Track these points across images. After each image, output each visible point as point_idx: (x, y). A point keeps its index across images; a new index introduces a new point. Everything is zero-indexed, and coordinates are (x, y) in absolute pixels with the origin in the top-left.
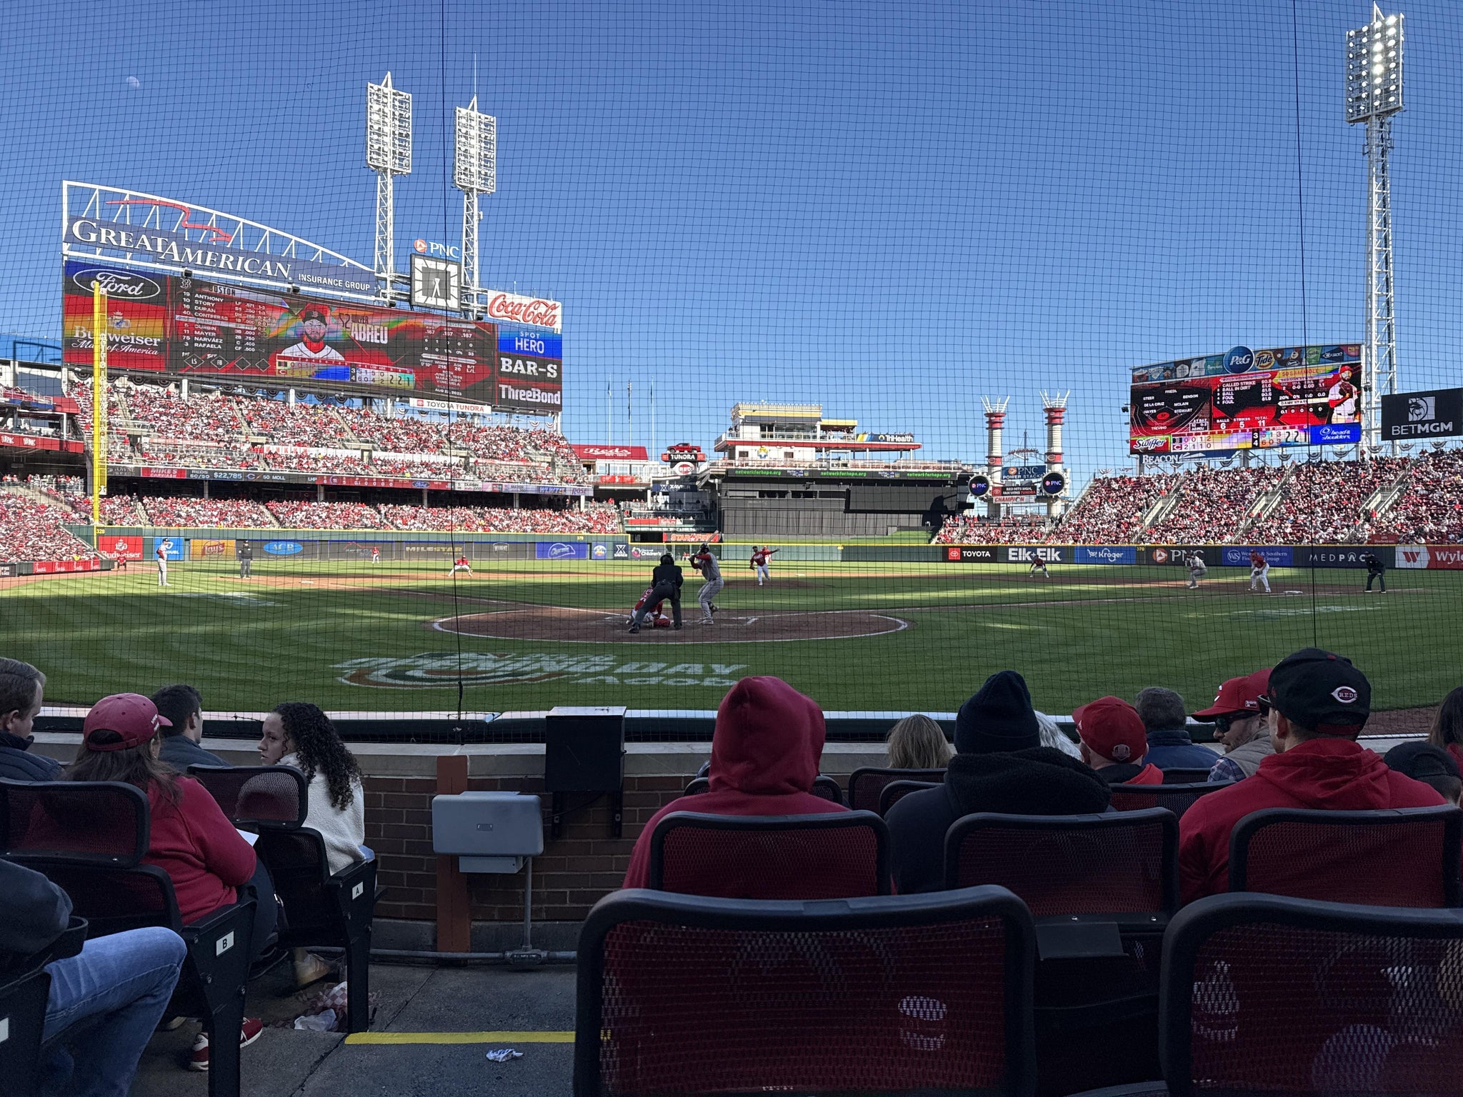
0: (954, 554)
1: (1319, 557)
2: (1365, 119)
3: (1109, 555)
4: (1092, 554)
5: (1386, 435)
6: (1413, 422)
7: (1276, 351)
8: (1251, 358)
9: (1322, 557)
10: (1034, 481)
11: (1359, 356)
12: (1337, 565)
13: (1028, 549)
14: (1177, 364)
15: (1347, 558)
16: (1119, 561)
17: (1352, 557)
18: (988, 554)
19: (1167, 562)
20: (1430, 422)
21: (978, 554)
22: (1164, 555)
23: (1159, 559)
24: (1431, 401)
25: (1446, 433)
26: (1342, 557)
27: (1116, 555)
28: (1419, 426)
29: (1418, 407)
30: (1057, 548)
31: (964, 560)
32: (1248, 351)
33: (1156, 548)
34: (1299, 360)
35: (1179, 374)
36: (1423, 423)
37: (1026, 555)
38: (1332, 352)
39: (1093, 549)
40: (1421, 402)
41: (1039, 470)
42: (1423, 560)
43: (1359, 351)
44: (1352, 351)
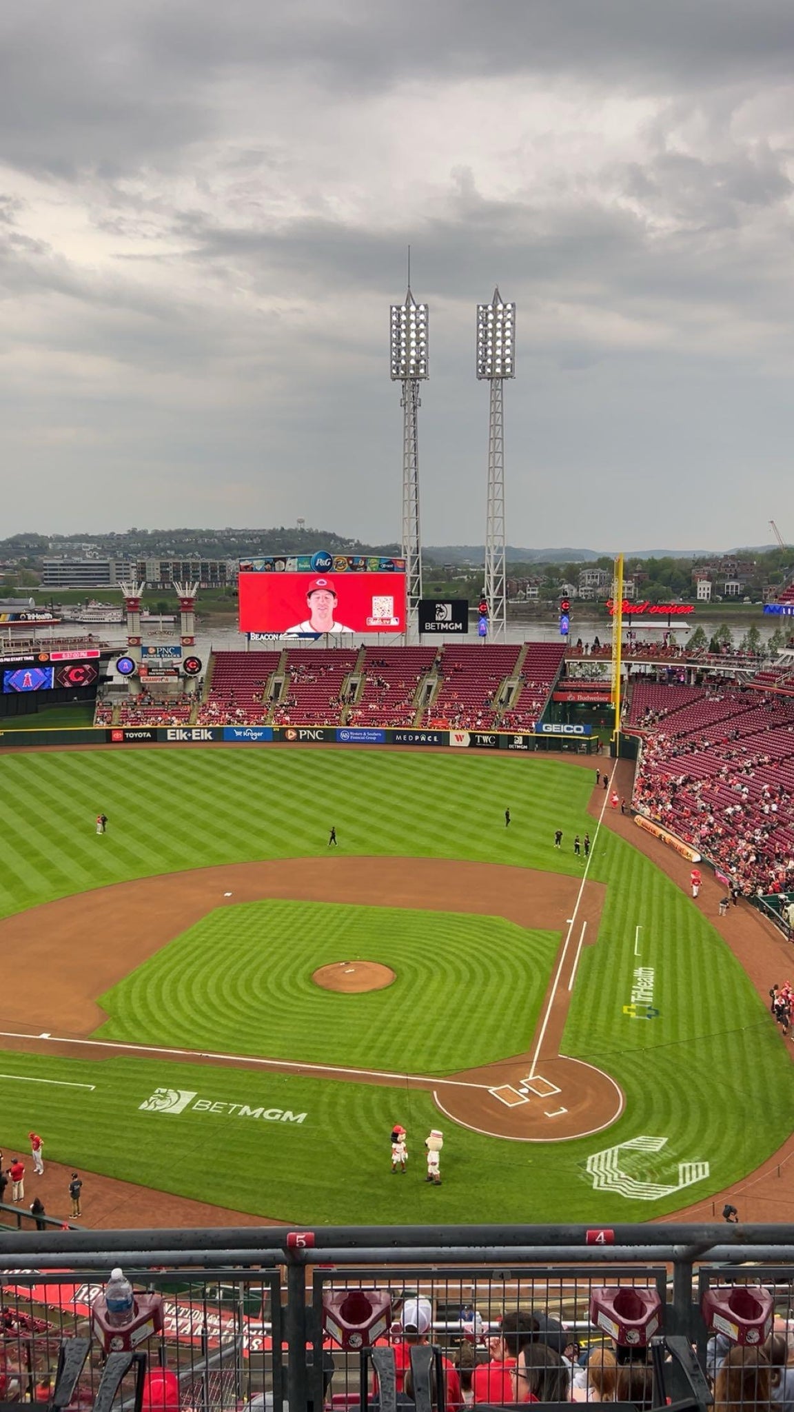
0: (117, 736)
1: (402, 738)
2: (402, 379)
3: (252, 734)
4: (238, 733)
5: (422, 630)
6: (438, 622)
7: (349, 558)
8: (331, 561)
9: (405, 737)
10: (175, 660)
11: (404, 569)
12: (414, 743)
13: (184, 730)
14: (275, 560)
15: (420, 739)
16: (259, 740)
17: (423, 738)
18: (149, 735)
19: (297, 740)
20: (449, 622)
21: (140, 735)
22: (294, 734)
23: (290, 737)
24: (449, 607)
25: (458, 631)
26: (417, 738)
27: (256, 734)
28: (442, 625)
29: (441, 611)
30: (209, 729)
31: (126, 740)
32: (330, 557)
33: (287, 729)
34: (365, 567)
35: (277, 569)
36: (444, 622)
37: (183, 736)
38: (387, 564)
39: (238, 729)
40: (443, 607)
41: (177, 651)
42: (466, 741)
43: (405, 565)
44: (400, 565)
